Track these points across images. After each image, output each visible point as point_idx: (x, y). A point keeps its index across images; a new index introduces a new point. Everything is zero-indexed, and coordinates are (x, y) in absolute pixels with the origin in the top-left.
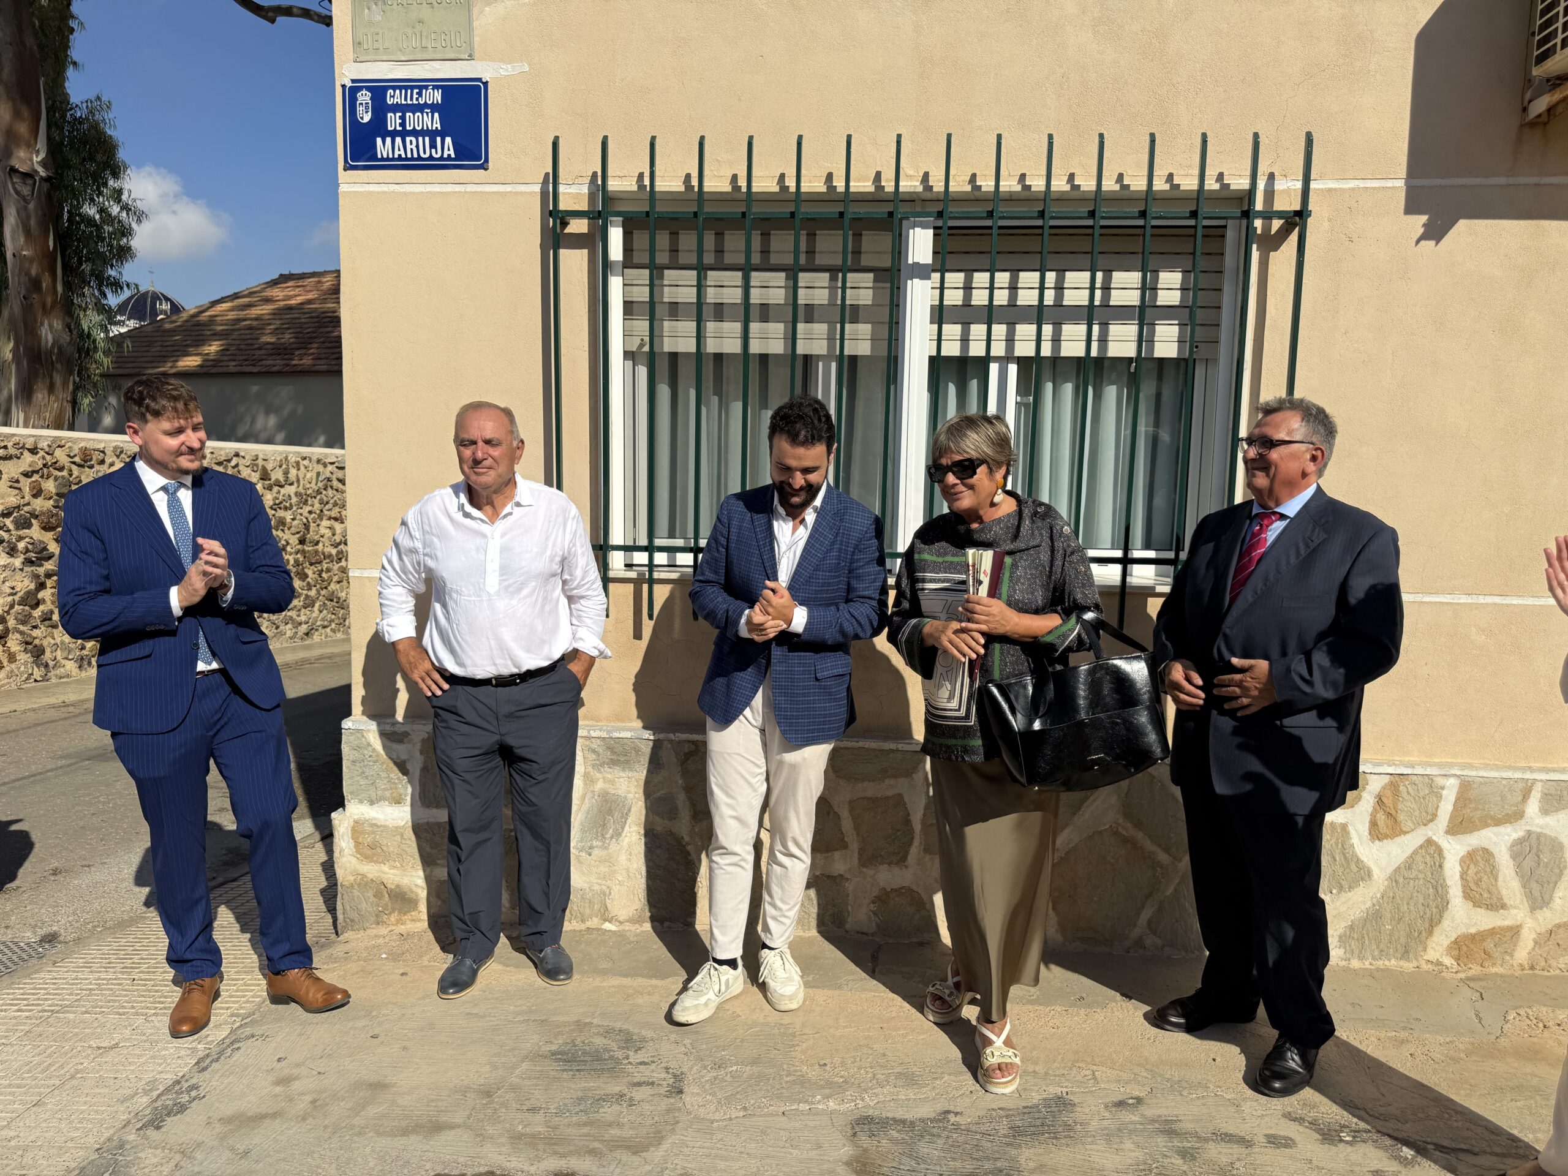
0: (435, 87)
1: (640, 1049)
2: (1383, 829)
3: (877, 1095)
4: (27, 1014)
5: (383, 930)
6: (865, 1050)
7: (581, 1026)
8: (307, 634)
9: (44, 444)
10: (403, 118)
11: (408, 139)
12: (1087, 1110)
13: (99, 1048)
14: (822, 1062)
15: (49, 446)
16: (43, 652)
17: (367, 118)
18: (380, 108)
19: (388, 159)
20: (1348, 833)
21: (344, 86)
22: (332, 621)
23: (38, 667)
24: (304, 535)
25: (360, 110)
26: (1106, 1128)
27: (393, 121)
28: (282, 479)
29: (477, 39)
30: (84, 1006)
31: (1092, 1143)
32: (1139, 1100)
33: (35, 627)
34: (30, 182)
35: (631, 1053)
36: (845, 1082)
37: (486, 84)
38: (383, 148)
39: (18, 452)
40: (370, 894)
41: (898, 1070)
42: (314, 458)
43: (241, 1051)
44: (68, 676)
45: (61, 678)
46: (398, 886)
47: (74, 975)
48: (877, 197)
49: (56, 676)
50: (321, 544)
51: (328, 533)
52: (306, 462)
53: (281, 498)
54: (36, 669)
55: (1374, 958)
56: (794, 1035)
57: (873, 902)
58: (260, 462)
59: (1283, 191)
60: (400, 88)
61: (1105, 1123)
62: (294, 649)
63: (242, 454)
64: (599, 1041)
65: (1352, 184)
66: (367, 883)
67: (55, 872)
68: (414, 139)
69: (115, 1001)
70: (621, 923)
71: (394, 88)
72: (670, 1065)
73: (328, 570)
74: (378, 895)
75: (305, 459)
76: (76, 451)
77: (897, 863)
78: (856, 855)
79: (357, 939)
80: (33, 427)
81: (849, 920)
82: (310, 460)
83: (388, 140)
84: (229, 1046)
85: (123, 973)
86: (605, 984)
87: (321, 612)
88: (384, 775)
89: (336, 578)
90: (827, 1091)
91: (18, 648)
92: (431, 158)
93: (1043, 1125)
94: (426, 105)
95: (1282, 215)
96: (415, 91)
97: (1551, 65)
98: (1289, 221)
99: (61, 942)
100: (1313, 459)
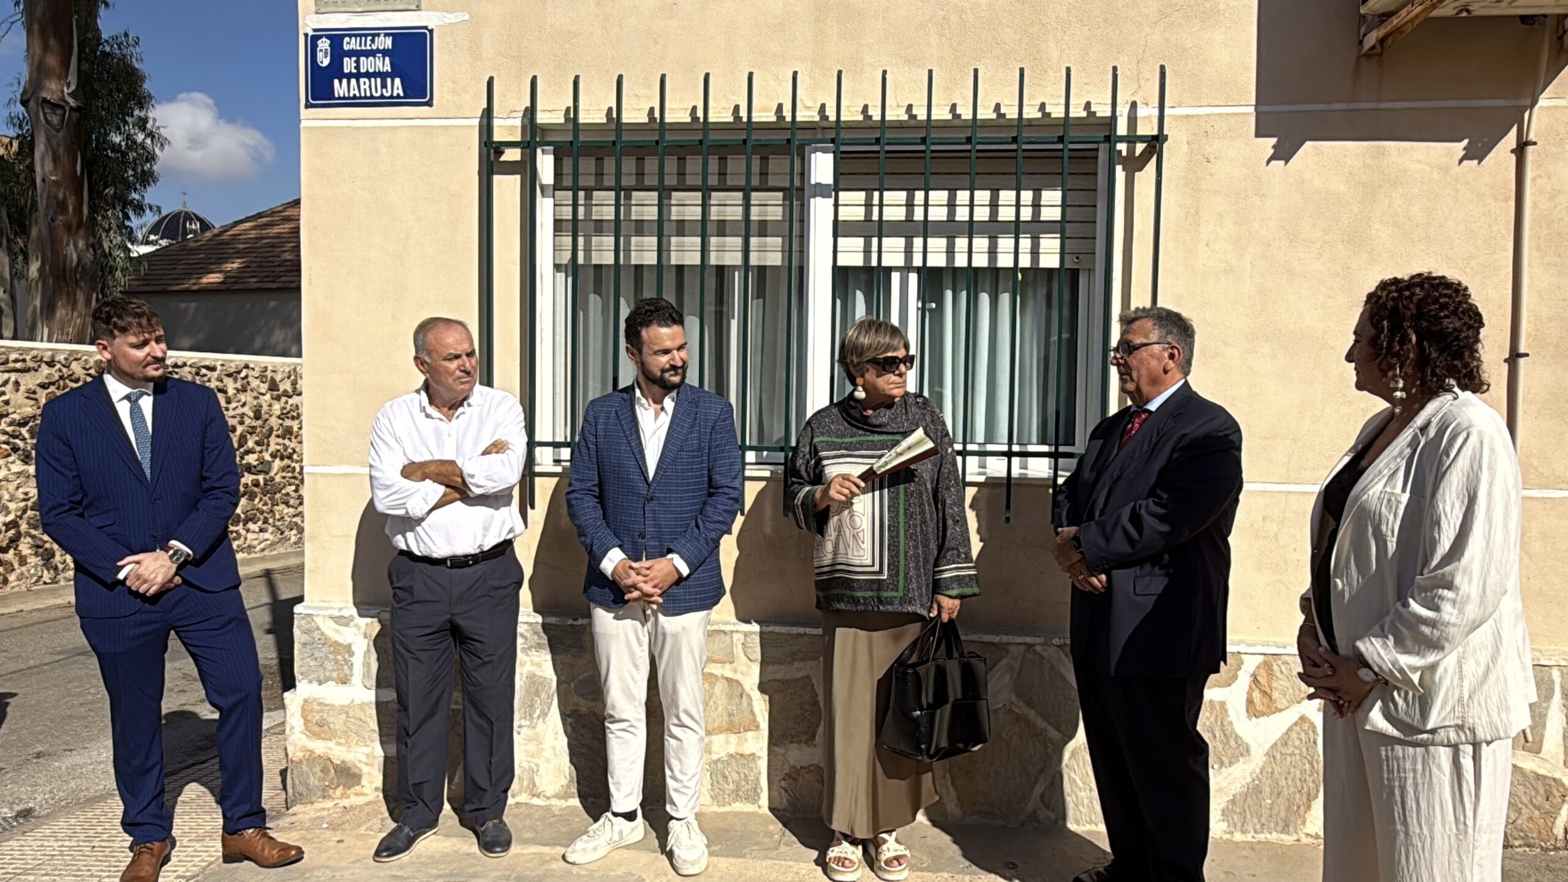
0: (386, 35)
2: (1259, 707)
5: (329, 804)
9: (61, 357)
10: (357, 62)
11: (362, 80)
15: (66, 359)
17: (326, 62)
18: (338, 53)
19: (344, 98)
20: (1226, 711)
21: (306, 35)
23: (48, 570)
25: (320, 55)
27: (349, 65)
30: (44, 869)
34: (59, 112)
37: (431, 31)
38: (340, 88)
39: (35, 365)
40: (317, 769)
46: (343, 762)
47: (39, 843)
48: (779, 125)
54: (46, 572)
55: (1256, 832)
57: (784, 779)
59: (1144, 118)
60: (356, 36)
65: (1207, 111)
66: (314, 759)
67: (39, 755)
68: (366, 80)
70: (548, 798)
71: (350, 36)
74: (324, 770)
77: (806, 742)
78: (769, 734)
79: (304, 813)
80: (57, 342)
83: (345, 81)
85: (85, 841)
88: (331, 656)
91: (30, 551)
92: (382, 96)
94: (378, 51)
95: (1142, 139)
96: (369, 38)
97: (1375, 4)
98: (1151, 145)
99: (35, 817)
100: (1171, 356)
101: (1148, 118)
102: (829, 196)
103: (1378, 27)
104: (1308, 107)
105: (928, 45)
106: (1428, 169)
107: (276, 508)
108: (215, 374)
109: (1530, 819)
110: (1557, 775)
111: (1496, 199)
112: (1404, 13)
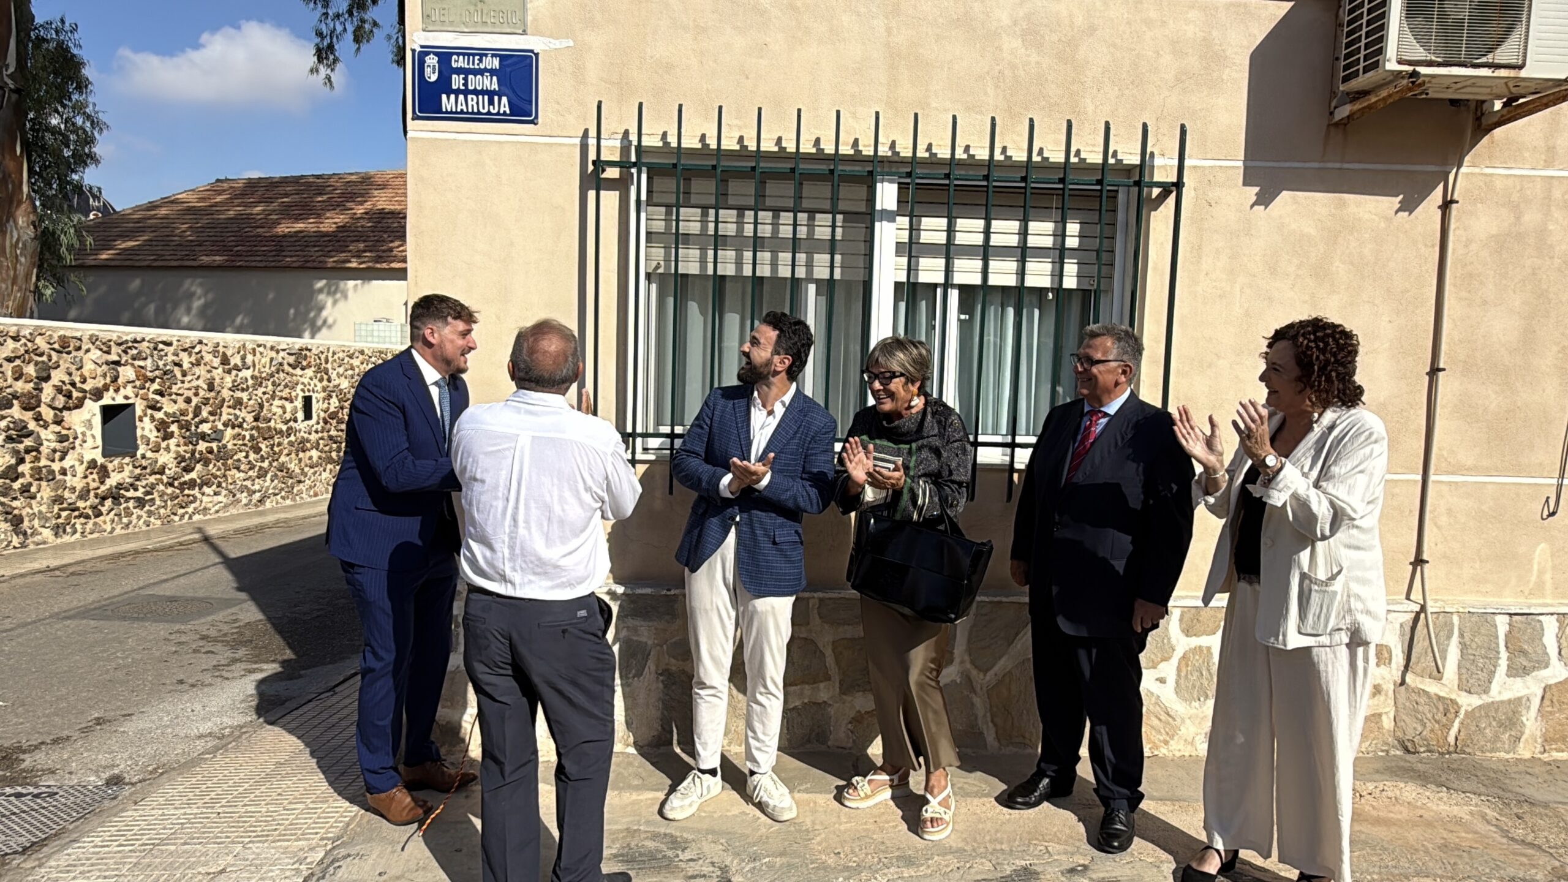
0: (493, 56)
1: (686, 848)
3: (885, 874)
4: (131, 848)
6: (868, 840)
7: (631, 832)
8: (260, 501)
10: (466, 79)
11: (470, 97)
12: (1048, 877)
13: (209, 874)
14: (836, 851)
16: (22, 521)
17: (434, 78)
18: (446, 70)
19: (451, 112)
21: (413, 51)
22: (282, 489)
24: (259, 414)
25: (428, 71)
27: (457, 82)
28: (240, 364)
29: (529, 18)
30: (181, 838)
32: (1086, 867)
33: (15, 499)
35: (680, 852)
36: (858, 865)
37: (537, 55)
38: (448, 103)
41: (897, 854)
42: (268, 346)
43: (343, 869)
44: (44, 543)
45: (38, 544)
47: (160, 812)
48: (857, 158)
49: (33, 542)
50: (272, 421)
51: (280, 411)
52: (261, 349)
53: (239, 381)
56: (807, 831)
57: (850, 723)
58: (221, 349)
59: (1161, 166)
60: (464, 54)
62: (250, 515)
63: (205, 341)
64: (650, 844)
65: (1211, 163)
68: (474, 97)
69: (209, 832)
70: (642, 747)
71: (458, 54)
72: (715, 860)
73: (279, 444)
75: (259, 346)
76: (56, 338)
78: (837, 684)
81: (831, 737)
82: (265, 347)
83: (453, 97)
84: (328, 866)
85: (207, 808)
86: (641, 797)
87: (272, 481)
89: (286, 452)
90: (846, 874)
92: (489, 113)
94: (486, 70)
95: (1159, 184)
96: (477, 58)
97: (1355, 84)
98: (1167, 189)
99: (127, 784)
100: (1124, 372)
101: (1164, 167)
102: (894, 221)
103: (1351, 102)
104: (1287, 164)
105: (986, 94)
106: (1377, 219)
107: (228, 473)
108: (171, 349)
109: (1432, 731)
110: (1453, 697)
111: (1426, 245)
112: (1384, 93)
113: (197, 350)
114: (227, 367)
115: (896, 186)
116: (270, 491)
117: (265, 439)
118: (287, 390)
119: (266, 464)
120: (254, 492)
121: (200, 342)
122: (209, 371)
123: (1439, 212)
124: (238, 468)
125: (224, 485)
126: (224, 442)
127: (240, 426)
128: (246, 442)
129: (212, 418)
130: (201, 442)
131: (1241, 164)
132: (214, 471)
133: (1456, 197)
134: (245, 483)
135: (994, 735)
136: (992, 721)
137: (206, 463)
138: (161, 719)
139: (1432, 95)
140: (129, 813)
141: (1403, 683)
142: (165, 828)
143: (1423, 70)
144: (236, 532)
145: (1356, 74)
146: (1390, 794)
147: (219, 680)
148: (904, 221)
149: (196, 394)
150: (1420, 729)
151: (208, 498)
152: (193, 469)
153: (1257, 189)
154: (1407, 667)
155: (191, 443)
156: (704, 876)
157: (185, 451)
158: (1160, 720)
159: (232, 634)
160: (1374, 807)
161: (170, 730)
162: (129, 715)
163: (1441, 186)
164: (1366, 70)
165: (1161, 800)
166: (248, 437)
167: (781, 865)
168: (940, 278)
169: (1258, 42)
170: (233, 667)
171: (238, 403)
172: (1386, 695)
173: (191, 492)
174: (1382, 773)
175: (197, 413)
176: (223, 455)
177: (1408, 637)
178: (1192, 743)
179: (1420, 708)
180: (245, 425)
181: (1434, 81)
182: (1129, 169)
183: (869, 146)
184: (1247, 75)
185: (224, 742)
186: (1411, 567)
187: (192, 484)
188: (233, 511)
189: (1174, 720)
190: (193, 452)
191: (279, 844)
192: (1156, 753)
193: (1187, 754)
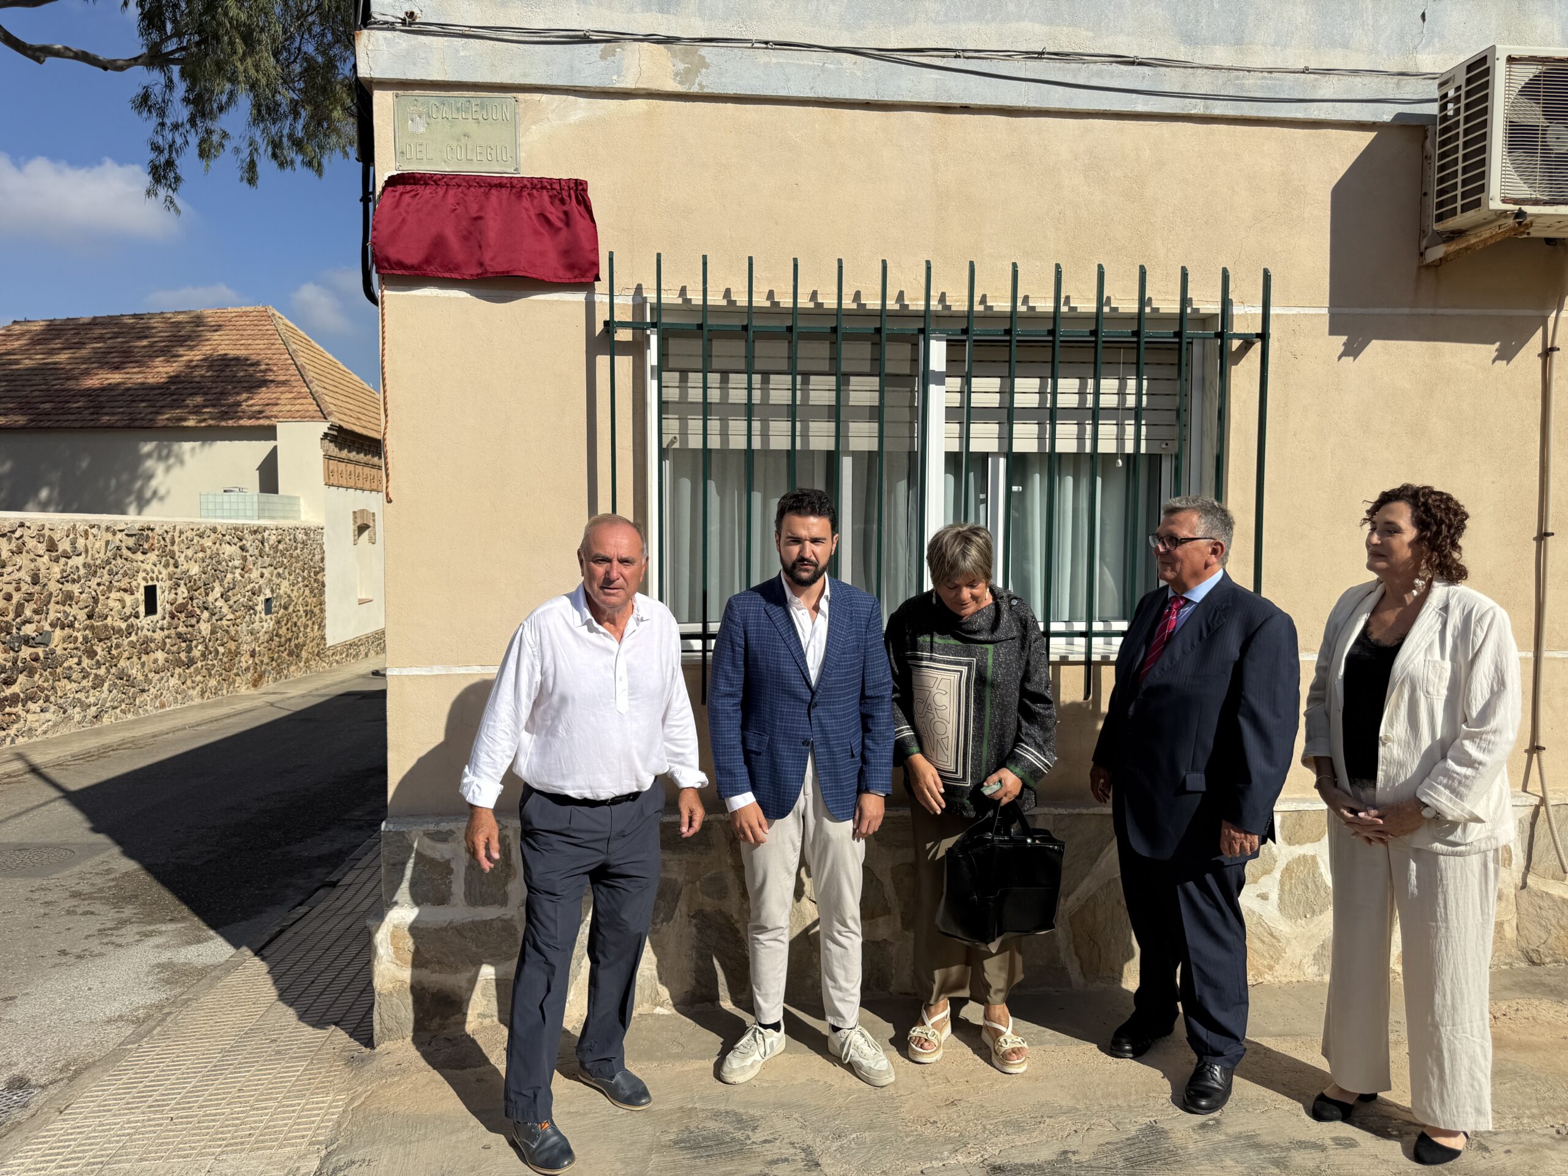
1: (756, 1127)
3: (996, 1144)
8: (96, 717)
12: (1179, 1135)
14: (932, 1120)
22: (122, 701)
24: (93, 610)
26: (1203, 1150)
28: (69, 550)
29: (522, 155)
30: (134, 1153)
31: (1199, 1164)
32: (1217, 1121)
35: (750, 1133)
36: (961, 1136)
40: (410, 1000)
41: (1001, 1119)
42: (103, 526)
46: (440, 990)
47: (97, 1121)
48: (901, 312)
50: (109, 618)
51: (117, 606)
52: (94, 531)
53: (69, 570)
58: (46, 532)
59: (1241, 315)
61: (1200, 1144)
63: (28, 524)
64: (712, 1125)
65: (1295, 311)
69: (168, 1144)
70: (673, 1006)
72: (793, 1139)
73: (118, 646)
74: (419, 1001)
78: (899, 919)
81: (893, 982)
82: (99, 528)
85: (153, 1112)
86: (686, 1068)
87: (110, 691)
88: (426, 876)
89: (126, 654)
90: (950, 1147)
93: (1150, 1153)
95: (1240, 336)
97: (1451, 223)
98: (1248, 342)
99: (35, 1087)
100: (1214, 552)
101: (1244, 316)
102: (943, 383)
103: (1444, 242)
105: (1045, 237)
106: (1474, 369)
107: (57, 683)
109: (1558, 938)
111: (1527, 397)
112: (1486, 233)
113: (17, 534)
114: (54, 554)
115: (944, 344)
116: (108, 705)
117: (100, 640)
118: (127, 580)
119: (102, 671)
120: (89, 706)
121: (22, 525)
122: (32, 560)
123: (1539, 361)
124: (69, 678)
125: (52, 699)
126: (52, 646)
127: (71, 626)
128: (78, 645)
129: (37, 617)
130: (23, 647)
131: (1325, 311)
132: (40, 683)
133: (1557, 344)
134: (77, 696)
135: (1079, 970)
136: (1076, 953)
137: (31, 673)
138: (52, 1002)
139: (1532, 235)
140: (58, 1125)
141: (1524, 886)
142: (110, 1142)
143: (1529, 209)
144: (75, 757)
145: (1453, 212)
146: (1526, 1014)
147: (111, 947)
148: (955, 383)
149: (18, 589)
150: (1544, 936)
151: (33, 717)
152: (15, 681)
153: (1345, 338)
154: (1528, 868)
155: (12, 649)
156: (786, 1160)
157: (5, 660)
158: (1263, 942)
159: (110, 888)
160: (1513, 1031)
161: (68, 1015)
162: (12, 998)
163: (1540, 332)
164: (1465, 208)
165: (1280, 1036)
166: (80, 639)
167: (873, 1141)
168: (992, 446)
169: (1339, 177)
170: (123, 931)
171: (68, 598)
172: (1507, 901)
173: (13, 710)
174: (1510, 989)
175: (19, 612)
176: (51, 662)
177: (1527, 834)
178: (1300, 966)
179: (1544, 912)
180: (77, 625)
181: (1538, 220)
182: (1206, 320)
183: (917, 299)
184: (1329, 213)
185: (145, 1027)
186: (1526, 755)
187: (14, 700)
188: (64, 731)
189: (1279, 941)
190: (15, 662)
191: (260, 1152)
192: (1260, 980)
193: (1294, 980)
